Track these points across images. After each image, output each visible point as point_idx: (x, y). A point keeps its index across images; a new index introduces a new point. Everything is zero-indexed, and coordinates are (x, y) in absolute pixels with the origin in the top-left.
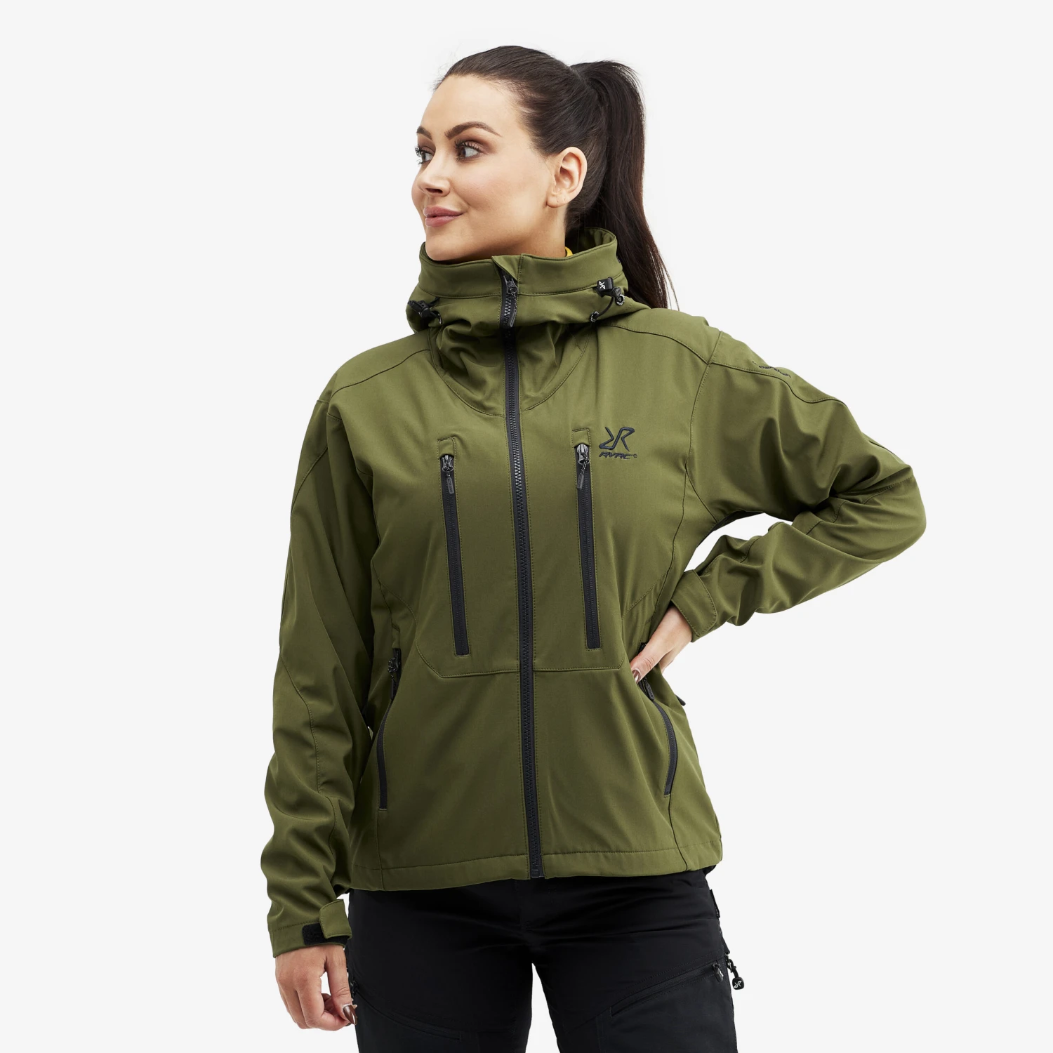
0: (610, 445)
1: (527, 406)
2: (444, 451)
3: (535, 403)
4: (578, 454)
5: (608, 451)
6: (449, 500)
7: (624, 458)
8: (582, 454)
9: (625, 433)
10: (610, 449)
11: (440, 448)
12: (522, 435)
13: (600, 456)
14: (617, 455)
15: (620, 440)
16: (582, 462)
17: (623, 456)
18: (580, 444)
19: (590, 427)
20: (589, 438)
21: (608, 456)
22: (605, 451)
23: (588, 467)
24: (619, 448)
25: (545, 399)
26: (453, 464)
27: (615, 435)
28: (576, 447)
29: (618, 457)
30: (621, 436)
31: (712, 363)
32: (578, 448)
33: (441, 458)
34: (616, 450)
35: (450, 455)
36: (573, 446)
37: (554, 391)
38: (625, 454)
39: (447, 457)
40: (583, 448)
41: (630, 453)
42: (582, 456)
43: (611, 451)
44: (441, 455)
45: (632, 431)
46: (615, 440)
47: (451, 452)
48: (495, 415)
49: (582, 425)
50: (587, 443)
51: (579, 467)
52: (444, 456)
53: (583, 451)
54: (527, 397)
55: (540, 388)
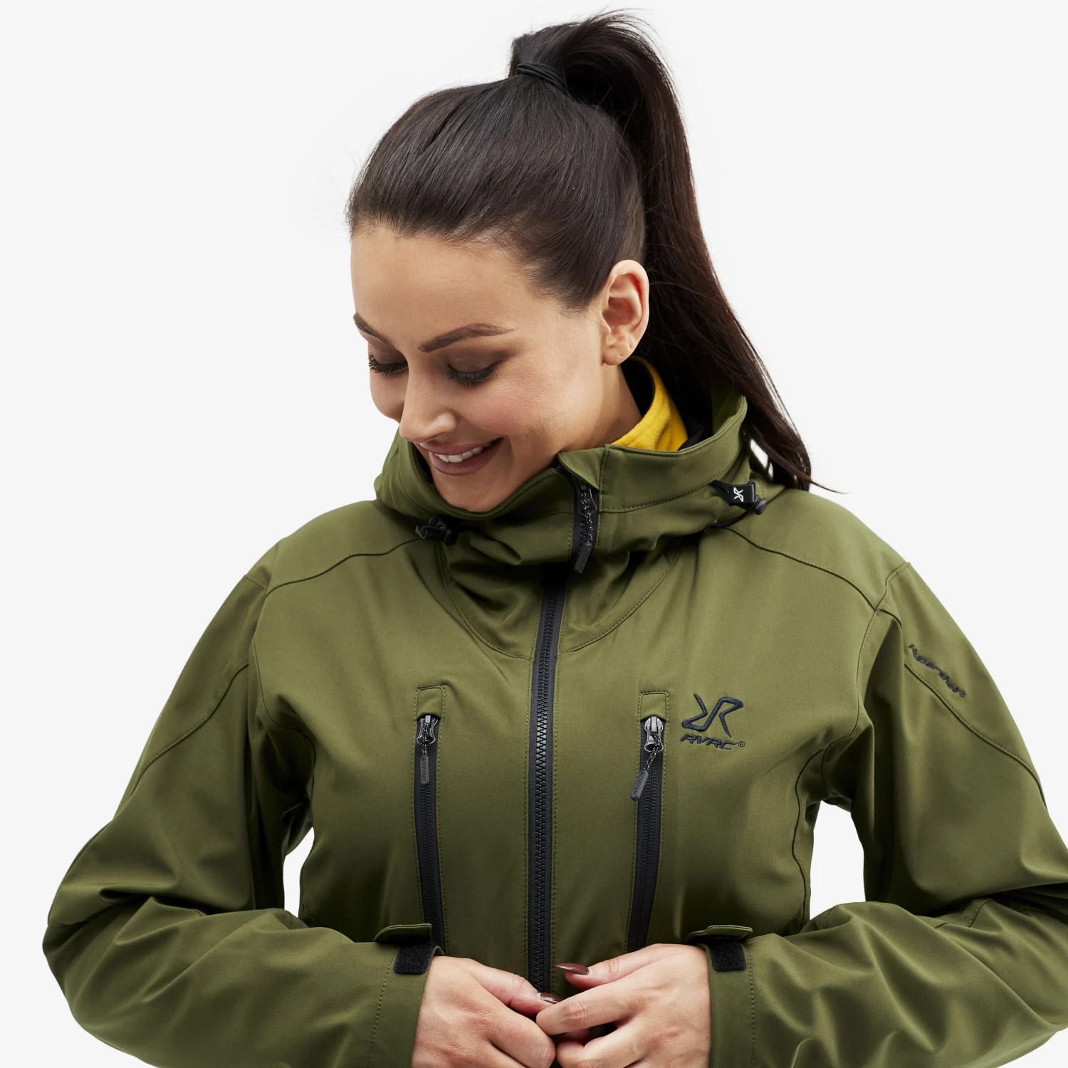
0: (701, 723)
1: (571, 645)
2: (424, 709)
3: (585, 641)
4: (646, 733)
5: (696, 733)
6: (425, 795)
7: (722, 747)
8: (653, 734)
9: (726, 707)
10: (700, 731)
11: (419, 703)
12: (556, 690)
13: (682, 740)
14: (711, 741)
15: (717, 717)
16: (650, 747)
17: (721, 744)
18: (650, 717)
19: (671, 690)
20: (668, 709)
21: (695, 742)
22: (690, 732)
23: (659, 757)
24: (715, 730)
25: (601, 637)
26: (436, 732)
27: (710, 705)
28: (643, 721)
29: (712, 746)
30: (720, 711)
31: (883, 611)
32: (647, 723)
33: (418, 720)
34: (709, 733)
35: (433, 716)
36: (639, 719)
37: (617, 624)
38: (723, 741)
39: (428, 719)
40: (654, 724)
41: (732, 740)
42: (651, 738)
43: (700, 734)
44: (419, 714)
45: (738, 705)
46: (709, 715)
47: (435, 710)
48: (519, 655)
49: (658, 684)
50: (663, 716)
51: (644, 756)
52: (423, 716)
53: (654, 729)
54: (572, 631)
55: (595, 620)
